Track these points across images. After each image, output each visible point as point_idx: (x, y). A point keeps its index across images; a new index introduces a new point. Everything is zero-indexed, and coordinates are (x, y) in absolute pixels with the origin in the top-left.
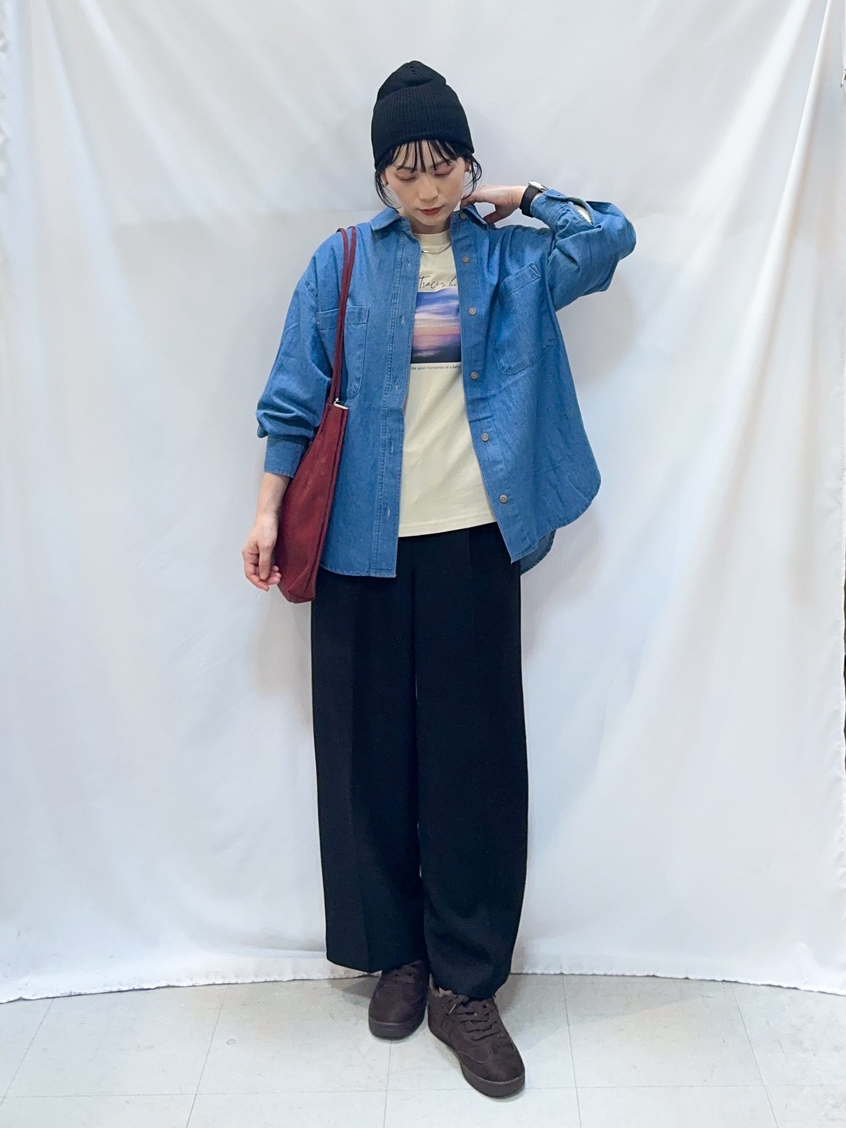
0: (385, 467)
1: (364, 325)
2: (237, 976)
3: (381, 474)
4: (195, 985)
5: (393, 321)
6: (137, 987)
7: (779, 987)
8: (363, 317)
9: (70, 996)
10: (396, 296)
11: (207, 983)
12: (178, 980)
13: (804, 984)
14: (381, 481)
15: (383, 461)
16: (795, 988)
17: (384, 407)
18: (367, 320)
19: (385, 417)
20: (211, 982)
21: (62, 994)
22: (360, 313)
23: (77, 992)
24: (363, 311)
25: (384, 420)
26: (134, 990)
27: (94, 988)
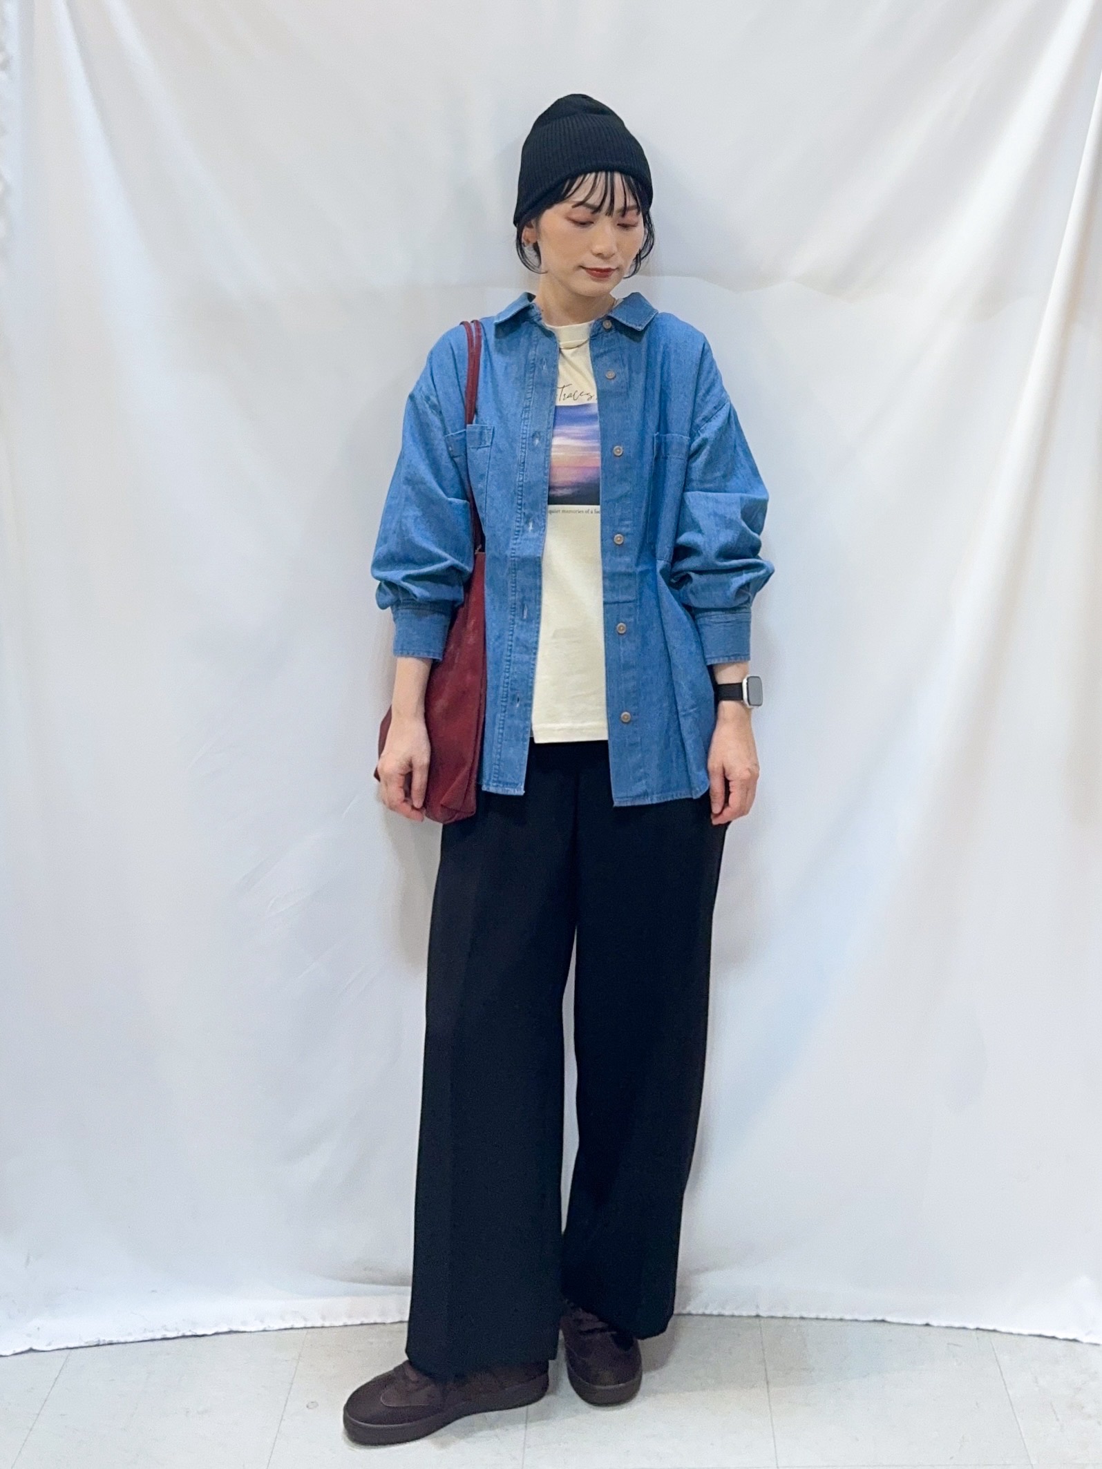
0: (514, 639)
1: (486, 449)
2: (324, 1318)
3: (509, 648)
4: (267, 1329)
5: (524, 441)
6: (189, 1334)
7: (1053, 1338)
8: (486, 439)
9: (98, 1345)
10: (528, 409)
11: (283, 1327)
12: (244, 1323)
13: (1087, 1334)
14: (508, 658)
15: (512, 631)
16: (1075, 1340)
17: (512, 557)
18: (492, 443)
19: (515, 570)
20: (288, 1326)
21: (87, 1343)
22: (481, 434)
23: (108, 1340)
24: (486, 431)
25: (514, 575)
26: (184, 1337)
27: (130, 1334)
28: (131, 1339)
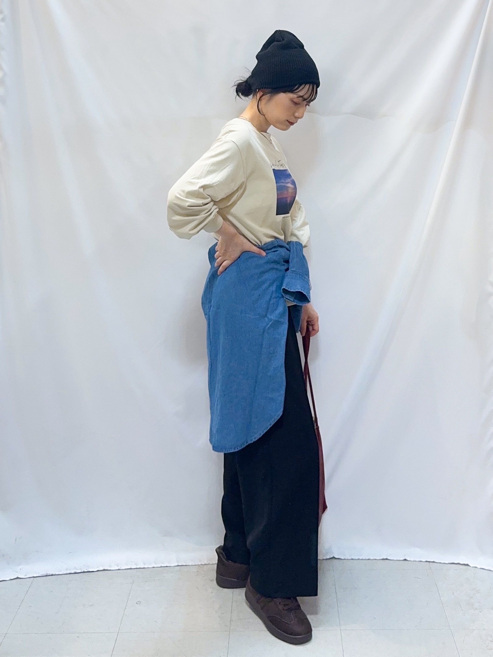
2: (144, 564)
4: (119, 569)
6: (86, 571)
9: (46, 576)
11: (127, 568)
12: (110, 566)
27: (60, 571)
28: (61, 573)
